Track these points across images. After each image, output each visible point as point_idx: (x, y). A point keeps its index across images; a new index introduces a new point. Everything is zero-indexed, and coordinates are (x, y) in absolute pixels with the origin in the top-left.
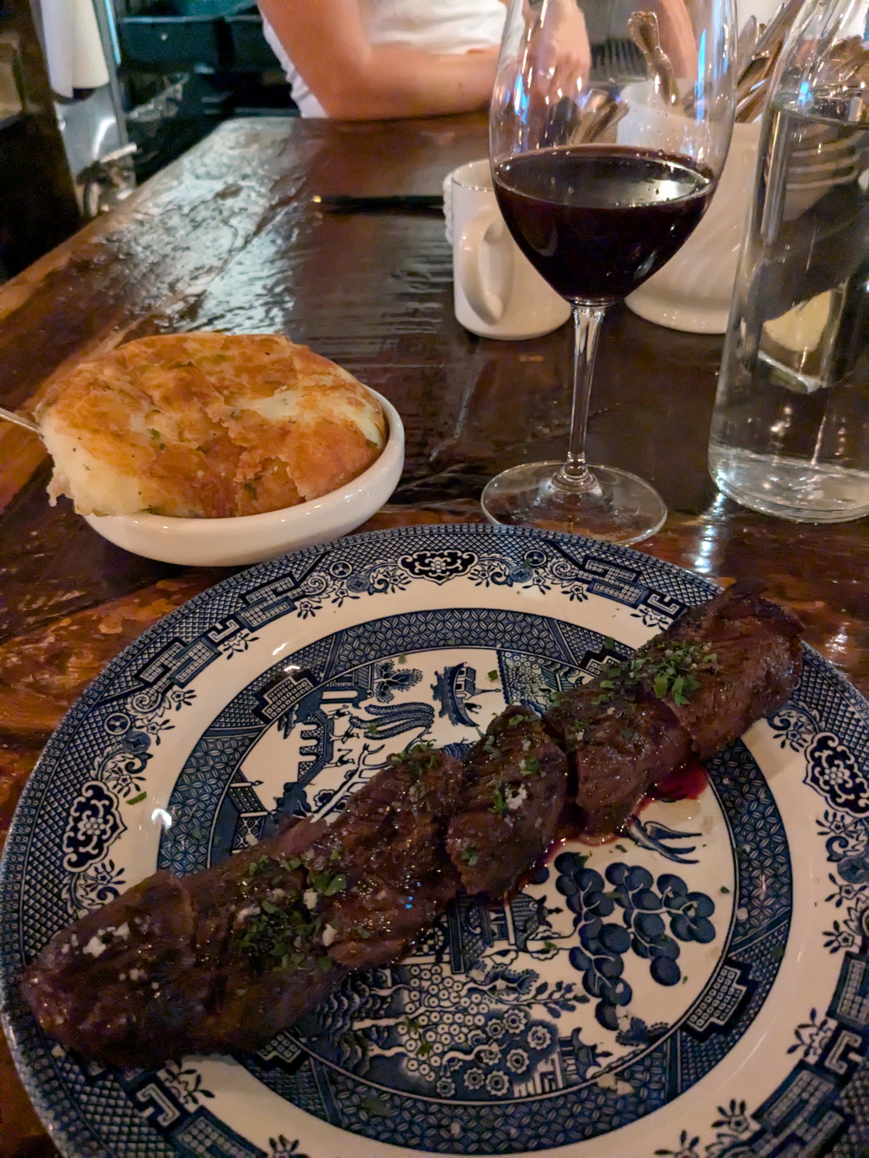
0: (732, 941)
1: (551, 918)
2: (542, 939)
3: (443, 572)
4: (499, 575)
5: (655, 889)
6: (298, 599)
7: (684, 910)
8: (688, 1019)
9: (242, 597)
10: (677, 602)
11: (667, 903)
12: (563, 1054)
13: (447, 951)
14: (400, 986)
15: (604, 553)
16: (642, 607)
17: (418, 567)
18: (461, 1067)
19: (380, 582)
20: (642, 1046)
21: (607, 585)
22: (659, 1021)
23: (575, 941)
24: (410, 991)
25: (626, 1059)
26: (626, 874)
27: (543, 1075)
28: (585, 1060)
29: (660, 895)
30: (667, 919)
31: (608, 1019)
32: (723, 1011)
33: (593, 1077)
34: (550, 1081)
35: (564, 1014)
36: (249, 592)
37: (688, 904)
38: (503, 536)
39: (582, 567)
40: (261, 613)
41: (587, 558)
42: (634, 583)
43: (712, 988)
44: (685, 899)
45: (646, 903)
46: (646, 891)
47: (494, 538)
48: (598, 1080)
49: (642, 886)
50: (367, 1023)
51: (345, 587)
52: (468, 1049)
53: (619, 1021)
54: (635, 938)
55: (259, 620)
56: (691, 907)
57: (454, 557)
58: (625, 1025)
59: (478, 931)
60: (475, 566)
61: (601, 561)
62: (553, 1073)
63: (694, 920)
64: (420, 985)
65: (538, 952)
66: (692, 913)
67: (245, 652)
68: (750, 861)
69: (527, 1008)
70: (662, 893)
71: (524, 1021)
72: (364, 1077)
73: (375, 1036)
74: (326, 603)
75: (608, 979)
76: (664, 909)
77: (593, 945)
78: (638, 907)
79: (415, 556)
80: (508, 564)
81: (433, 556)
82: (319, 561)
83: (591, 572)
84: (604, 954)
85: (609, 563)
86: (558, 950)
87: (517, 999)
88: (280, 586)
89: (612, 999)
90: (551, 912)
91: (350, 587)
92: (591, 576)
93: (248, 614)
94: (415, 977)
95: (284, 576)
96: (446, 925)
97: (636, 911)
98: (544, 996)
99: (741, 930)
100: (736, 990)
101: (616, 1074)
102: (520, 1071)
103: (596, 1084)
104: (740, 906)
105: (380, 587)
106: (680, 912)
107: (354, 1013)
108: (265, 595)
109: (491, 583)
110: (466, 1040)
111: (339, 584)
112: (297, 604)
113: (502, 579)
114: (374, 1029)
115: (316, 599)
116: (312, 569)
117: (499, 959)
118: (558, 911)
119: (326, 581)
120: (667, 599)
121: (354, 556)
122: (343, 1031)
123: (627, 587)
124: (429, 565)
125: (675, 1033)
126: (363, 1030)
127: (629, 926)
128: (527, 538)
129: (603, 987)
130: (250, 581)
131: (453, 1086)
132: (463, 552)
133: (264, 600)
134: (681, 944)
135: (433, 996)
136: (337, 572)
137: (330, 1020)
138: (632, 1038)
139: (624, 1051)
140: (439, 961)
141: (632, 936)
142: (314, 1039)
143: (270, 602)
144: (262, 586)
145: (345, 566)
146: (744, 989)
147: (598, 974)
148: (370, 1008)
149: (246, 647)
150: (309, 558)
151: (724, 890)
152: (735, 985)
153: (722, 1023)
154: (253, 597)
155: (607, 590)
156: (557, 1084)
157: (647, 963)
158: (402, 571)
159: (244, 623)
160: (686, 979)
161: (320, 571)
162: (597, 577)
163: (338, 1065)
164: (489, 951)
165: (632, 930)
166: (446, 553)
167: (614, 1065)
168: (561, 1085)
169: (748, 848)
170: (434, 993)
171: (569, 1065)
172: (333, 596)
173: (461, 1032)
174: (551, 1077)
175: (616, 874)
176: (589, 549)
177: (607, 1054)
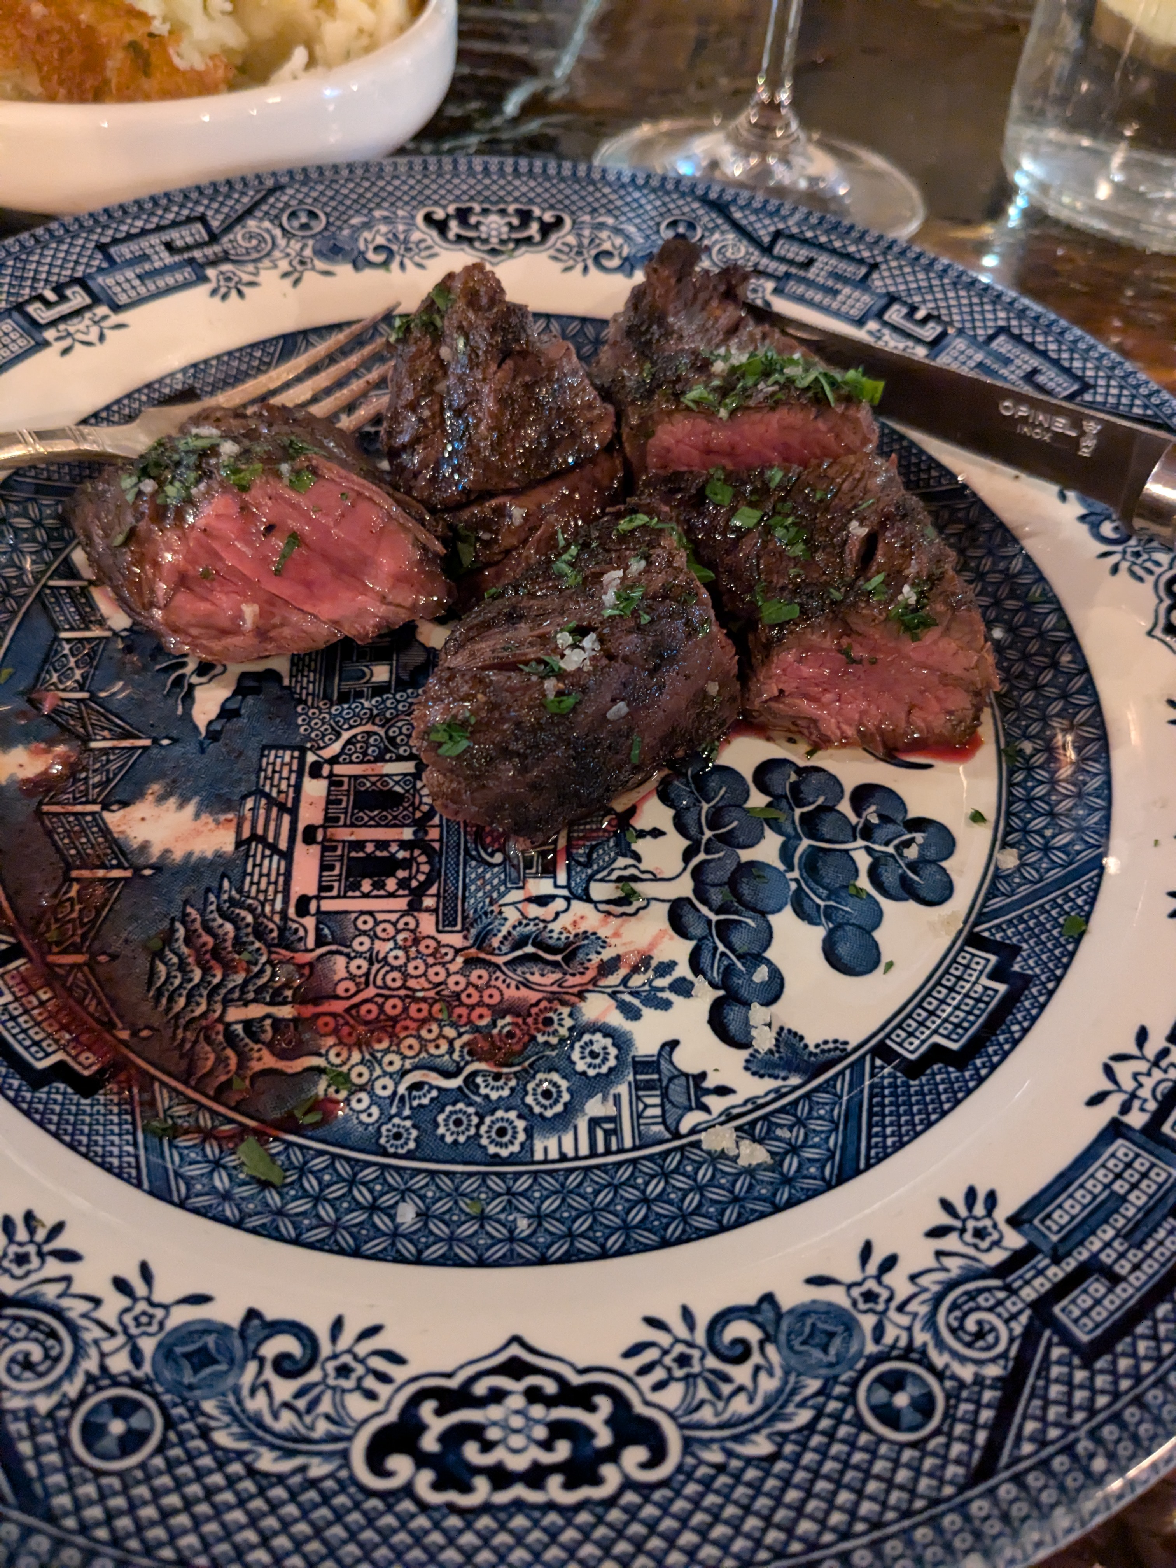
0: (983, 905)
1: (639, 846)
2: (620, 879)
3: (503, 242)
4: (609, 254)
5: (845, 807)
6: (214, 263)
7: (897, 848)
8: (888, 1036)
9: (102, 248)
10: (938, 319)
11: (867, 832)
12: (638, 1086)
13: (433, 890)
14: (334, 947)
15: (813, 228)
16: (873, 325)
17: (454, 227)
18: (432, 1100)
19: (378, 249)
20: (795, 1080)
21: (810, 283)
22: (830, 1038)
23: (684, 887)
24: (350, 958)
25: (760, 1101)
26: (793, 777)
27: (594, 1122)
28: (681, 1099)
29: (854, 819)
30: (863, 861)
31: (733, 1029)
32: (957, 1026)
33: (693, 1131)
34: (607, 1133)
35: (647, 1012)
36: (115, 241)
37: (908, 836)
38: (623, 186)
39: (767, 250)
40: (137, 282)
41: (777, 235)
42: (863, 283)
43: (939, 983)
44: (901, 828)
45: (826, 829)
46: (828, 809)
47: (607, 190)
48: (703, 1136)
49: (821, 800)
50: (256, 1011)
51: (308, 252)
52: (452, 1068)
53: (754, 1033)
54: (800, 889)
55: (133, 293)
56: (913, 840)
57: (525, 217)
58: (764, 1040)
59: (498, 858)
60: (565, 236)
61: (805, 242)
62: (615, 1119)
63: (913, 866)
64: (371, 949)
65: (608, 902)
66: (912, 853)
67: (99, 347)
68: (1030, 769)
69: (574, 999)
70: (859, 815)
71: (568, 1022)
72: (235, 1109)
73: (268, 1036)
74: (269, 277)
75: (739, 957)
76: (860, 843)
77: (717, 896)
78: (812, 836)
79: (451, 209)
80: (628, 238)
81: (485, 212)
82: (264, 199)
83: (782, 259)
84: (736, 913)
85: (821, 247)
86: (649, 900)
87: (560, 983)
88: (180, 236)
89: (744, 993)
90: (642, 834)
91: (318, 253)
92: (783, 268)
93: (110, 281)
94: (364, 933)
95: (189, 220)
96: (436, 845)
97: (806, 843)
98: (613, 980)
99: (1002, 886)
100: (986, 988)
101: (738, 1129)
102: (549, 1113)
103: (697, 1144)
104: (1005, 845)
105: (380, 258)
106: (890, 849)
107: (232, 990)
108: (149, 251)
109: (592, 269)
110: (451, 1051)
111: (298, 246)
112: (211, 272)
113: (616, 262)
114: (268, 1022)
115: (250, 268)
116: (249, 212)
117: (533, 911)
118: (656, 833)
119: (273, 239)
120: (920, 314)
121: (332, 198)
122: (204, 1023)
123: (847, 290)
124: (477, 226)
125: (863, 1057)
126: (248, 1024)
127: (791, 868)
128: (668, 193)
129: (728, 971)
130: (122, 222)
131: (414, 1133)
132: (544, 210)
133: (145, 257)
134: (886, 904)
135: (393, 969)
136: (296, 224)
137: (182, 1001)
138: (775, 1066)
139: (761, 1086)
140: (415, 907)
141: (793, 886)
142: (145, 1033)
143: (158, 264)
144: (144, 232)
145: (312, 215)
146: (1002, 988)
147: (721, 948)
148: (265, 985)
149: (102, 337)
150: (243, 193)
151: (977, 817)
152: (984, 981)
153: (955, 1046)
154: (125, 251)
155: (810, 294)
156: (620, 1140)
157: (819, 933)
158: (422, 233)
159: (102, 296)
160: (890, 965)
161: (261, 219)
162: (793, 270)
163: (186, 1083)
164: (515, 895)
165: (796, 874)
166: (511, 209)
167: (735, 1111)
168: (628, 1143)
169: (1028, 747)
170: (396, 963)
171: (646, 1106)
172: (284, 265)
173: (441, 1036)
174: (609, 1126)
175: (774, 778)
176: (784, 219)
177: (723, 1091)
